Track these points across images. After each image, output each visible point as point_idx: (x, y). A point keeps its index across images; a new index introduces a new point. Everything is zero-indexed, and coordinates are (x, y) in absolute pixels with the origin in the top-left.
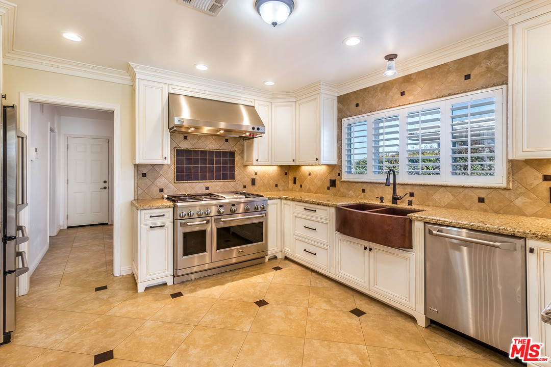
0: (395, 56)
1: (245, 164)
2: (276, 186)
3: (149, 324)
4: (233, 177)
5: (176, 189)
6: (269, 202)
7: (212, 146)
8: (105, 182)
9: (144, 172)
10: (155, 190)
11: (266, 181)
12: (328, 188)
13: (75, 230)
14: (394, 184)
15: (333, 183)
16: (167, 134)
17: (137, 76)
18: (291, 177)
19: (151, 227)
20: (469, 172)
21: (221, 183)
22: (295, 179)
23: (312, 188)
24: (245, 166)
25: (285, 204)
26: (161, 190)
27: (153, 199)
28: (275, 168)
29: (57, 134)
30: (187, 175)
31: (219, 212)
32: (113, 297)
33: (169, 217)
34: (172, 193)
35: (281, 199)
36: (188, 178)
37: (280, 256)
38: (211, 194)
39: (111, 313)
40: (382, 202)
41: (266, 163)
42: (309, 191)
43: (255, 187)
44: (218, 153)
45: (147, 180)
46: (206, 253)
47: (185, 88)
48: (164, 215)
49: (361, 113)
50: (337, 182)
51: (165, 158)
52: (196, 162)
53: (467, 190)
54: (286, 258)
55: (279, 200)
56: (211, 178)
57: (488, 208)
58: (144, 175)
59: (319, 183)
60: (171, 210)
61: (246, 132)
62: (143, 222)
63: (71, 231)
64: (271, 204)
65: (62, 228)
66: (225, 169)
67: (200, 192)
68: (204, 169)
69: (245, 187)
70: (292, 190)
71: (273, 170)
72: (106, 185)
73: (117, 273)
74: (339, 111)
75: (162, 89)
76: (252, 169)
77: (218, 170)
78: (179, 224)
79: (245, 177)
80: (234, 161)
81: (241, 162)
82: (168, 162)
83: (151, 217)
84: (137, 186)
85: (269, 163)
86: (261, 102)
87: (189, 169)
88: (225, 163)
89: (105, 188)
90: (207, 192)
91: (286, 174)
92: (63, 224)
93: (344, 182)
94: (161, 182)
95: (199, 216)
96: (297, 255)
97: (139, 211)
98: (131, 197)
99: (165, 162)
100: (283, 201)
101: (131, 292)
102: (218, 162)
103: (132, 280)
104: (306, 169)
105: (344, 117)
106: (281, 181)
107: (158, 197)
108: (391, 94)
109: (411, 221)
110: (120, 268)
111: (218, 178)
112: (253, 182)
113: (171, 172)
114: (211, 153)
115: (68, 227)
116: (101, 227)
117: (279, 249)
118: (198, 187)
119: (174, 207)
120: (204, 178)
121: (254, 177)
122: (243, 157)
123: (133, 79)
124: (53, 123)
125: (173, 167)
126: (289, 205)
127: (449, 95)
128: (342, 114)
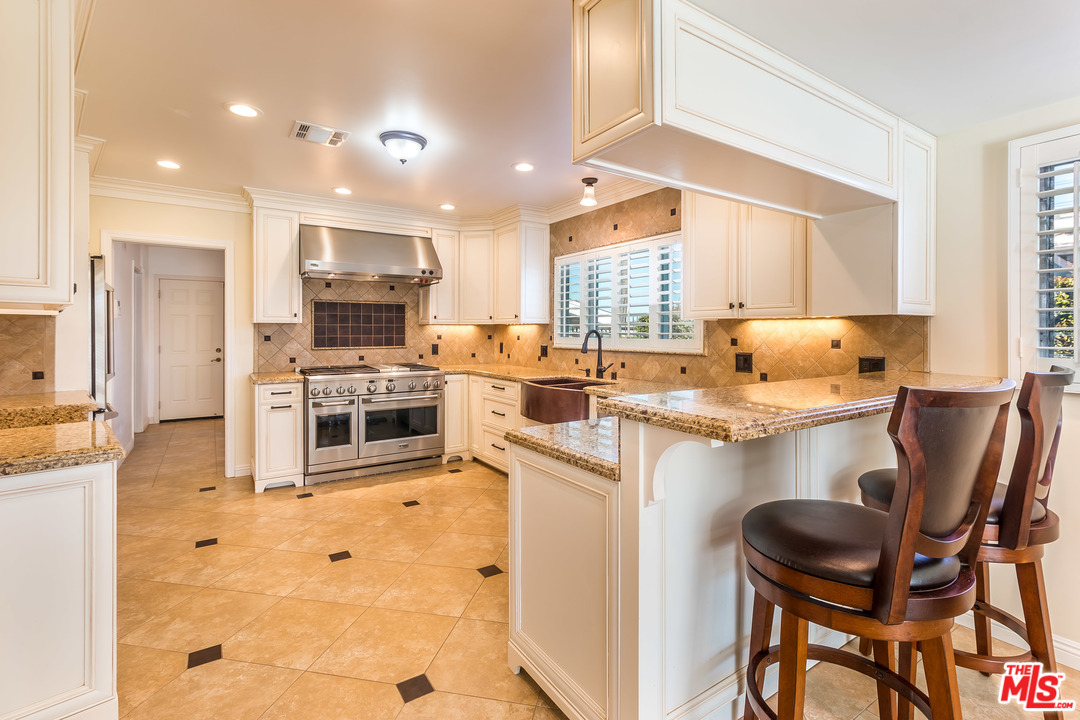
0: (595, 180)
1: (421, 322)
2: (473, 355)
3: (262, 520)
4: (401, 342)
5: (314, 359)
6: (447, 378)
7: (369, 297)
8: (219, 350)
9: (267, 334)
10: (284, 361)
11: (456, 349)
12: (539, 359)
13: (172, 425)
14: (600, 351)
15: (544, 351)
16: (298, 282)
17: (254, 204)
18: (496, 342)
19: (272, 408)
20: (671, 334)
21: (384, 351)
22: (501, 345)
23: (521, 358)
24: (422, 326)
25: (473, 381)
26: (293, 360)
27: (281, 372)
28: (472, 329)
29: (143, 276)
30: (330, 339)
31: (369, 389)
32: (222, 497)
33: (297, 396)
34: (307, 365)
35: (468, 373)
36: (332, 343)
37: (466, 457)
38: (365, 366)
39: (218, 511)
40: (588, 375)
41: (450, 322)
42: (518, 363)
43: (438, 358)
44: (378, 307)
45: (272, 346)
46: (349, 445)
47: (325, 217)
48: (290, 393)
49: (575, 250)
50: (549, 350)
51: (295, 315)
52: (344, 319)
53: (672, 358)
54: (475, 460)
55: (466, 376)
56: (368, 343)
57: (689, 381)
58: (267, 338)
59: (529, 351)
60: (301, 385)
61: (414, 277)
62: (262, 401)
63: (165, 427)
64: (451, 381)
65: (151, 422)
66: (389, 330)
67: (350, 364)
68: (356, 331)
69: (421, 357)
70: (498, 362)
71: (468, 332)
72: (219, 355)
73: (230, 473)
74: (552, 246)
75: (291, 220)
76: (433, 330)
77: (379, 331)
78: (310, 405)
79: (421, 342)
80: (403, 318)
81: (415, 319)
82: (299, 320)
83: (272, 394)
84: (258, 355)
85: (456, 321)
86: (441, 232)
87: (334, 331)
88: (389, 321)
89: (218, 360)
90: (362, 363)
91: (490, 337)
92: (153, 415)
93: (556, 349)
94: (292, 348)
95: (340, 394)
96: (486, 453)
97: (257, 386)
98: (249, 369)
99: (294, 320)
100: (471, 377)
101: (246, 493)
102: (378, 320)
103: (250, 481)
104: (514, 330)
105: (556, 255)
106: (481, 349)
107: (287, 369)
108: (604, 226)
109: (587, 396)
110: (233, 468)
111: (378, 343)
112: (435, 350)
113: (307, 335)
114: (368, 306)
115: (161, 422)
116: (213, 421)
117: (465, 447)
118: (348, 356)
119: (306, 383)
120: (357, 343)
121: (437, 342)
122: (418, 313)
123: (251, 206)
124: (138, 261)
125: (309, 327)
126: (477, 382)
127: (657, 234)
128: (555, 252)
